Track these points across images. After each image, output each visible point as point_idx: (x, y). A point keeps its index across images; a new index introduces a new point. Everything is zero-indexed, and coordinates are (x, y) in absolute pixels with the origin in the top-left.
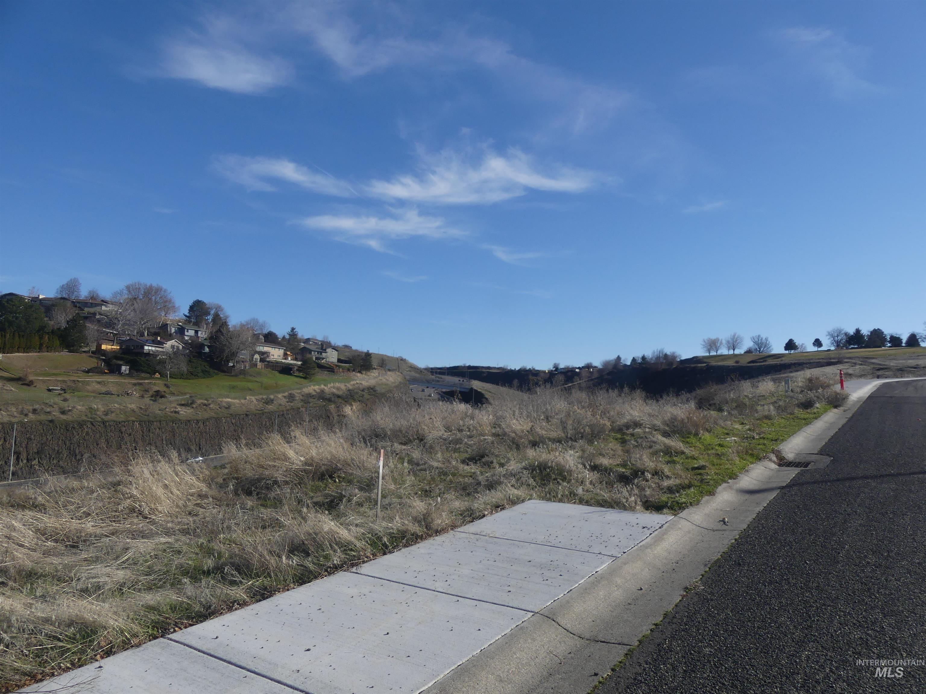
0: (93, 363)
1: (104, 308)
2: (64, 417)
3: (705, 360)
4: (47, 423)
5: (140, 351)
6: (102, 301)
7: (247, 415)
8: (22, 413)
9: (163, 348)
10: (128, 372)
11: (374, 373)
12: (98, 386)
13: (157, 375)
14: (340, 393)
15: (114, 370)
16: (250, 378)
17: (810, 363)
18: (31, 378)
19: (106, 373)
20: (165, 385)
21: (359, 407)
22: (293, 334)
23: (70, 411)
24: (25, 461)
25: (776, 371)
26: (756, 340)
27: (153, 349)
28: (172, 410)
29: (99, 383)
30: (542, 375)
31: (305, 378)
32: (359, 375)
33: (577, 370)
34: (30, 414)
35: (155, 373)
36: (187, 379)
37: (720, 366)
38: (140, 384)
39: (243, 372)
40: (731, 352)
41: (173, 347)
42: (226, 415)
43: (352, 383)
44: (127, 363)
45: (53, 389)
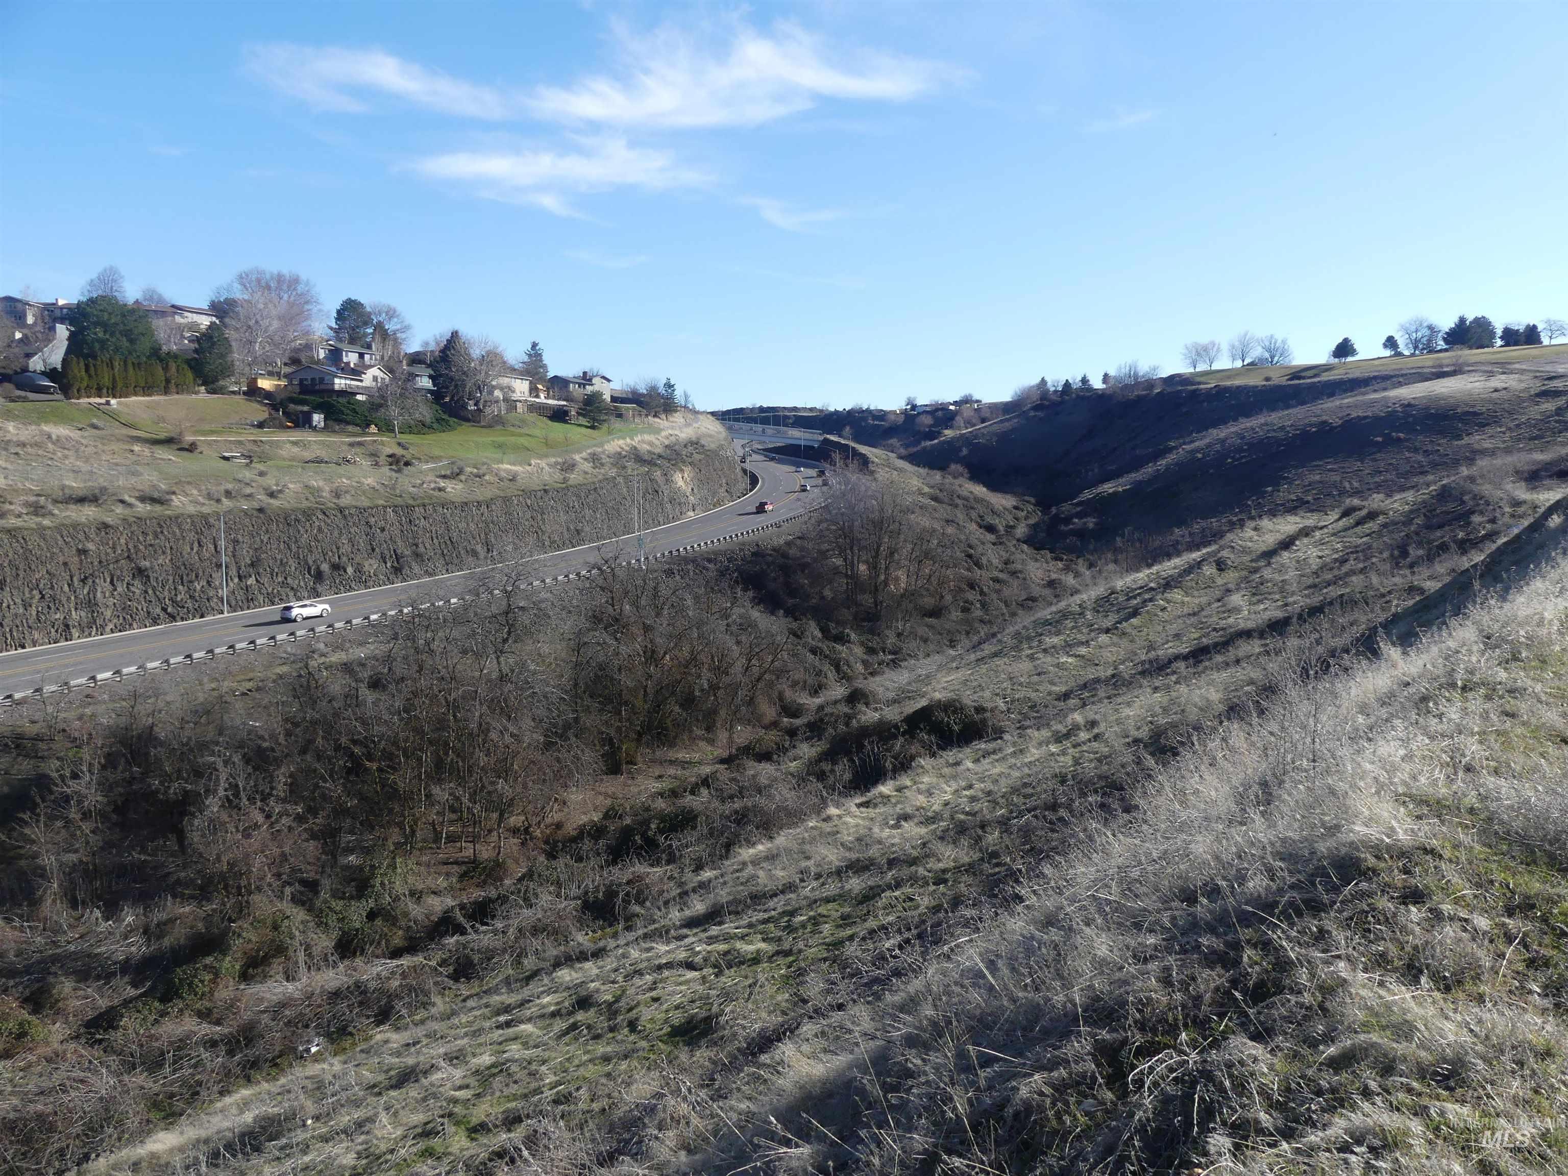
0: (260, 412)
1: (178, 319)
2: (275, 502)
3: (1198, 379)
4: (255, 513)
5: (329, 387)
6: (173, 306)
7: (545, 491)
8: (209, 496)
9: (361, 381)
10: (322, 424)
11: (678, 418)
12: (295, 450)
13: (373, 429)
14: (658, 451)
15: (303, 422)
16: (512, 429)
17: (1402, 375)
18: (189, 438)
19: (289, 427)
20: (399, 444)
21: (691, 475)
22: (535, 354)
23: (280, 491)
24: (236, 580)
25: (1345, 391)
26: (1267, 344)
27: (348, 382)
28: (433, 485)
29: (295, 443)
30: (892, 417)
31: (593, 427)
32: (657, 420)
33: (952, 408)
34: (224, 499)
35: (368, 426)
36: (419, 433)
37: (1238, 387)
38: (360, 444)
39: (498, 421)
40: (1239, 364)
41: (375, 379)
42: (516, 493)
43: (664, 434)
44: (318, 408)
45: (233, 457)
